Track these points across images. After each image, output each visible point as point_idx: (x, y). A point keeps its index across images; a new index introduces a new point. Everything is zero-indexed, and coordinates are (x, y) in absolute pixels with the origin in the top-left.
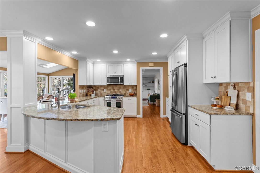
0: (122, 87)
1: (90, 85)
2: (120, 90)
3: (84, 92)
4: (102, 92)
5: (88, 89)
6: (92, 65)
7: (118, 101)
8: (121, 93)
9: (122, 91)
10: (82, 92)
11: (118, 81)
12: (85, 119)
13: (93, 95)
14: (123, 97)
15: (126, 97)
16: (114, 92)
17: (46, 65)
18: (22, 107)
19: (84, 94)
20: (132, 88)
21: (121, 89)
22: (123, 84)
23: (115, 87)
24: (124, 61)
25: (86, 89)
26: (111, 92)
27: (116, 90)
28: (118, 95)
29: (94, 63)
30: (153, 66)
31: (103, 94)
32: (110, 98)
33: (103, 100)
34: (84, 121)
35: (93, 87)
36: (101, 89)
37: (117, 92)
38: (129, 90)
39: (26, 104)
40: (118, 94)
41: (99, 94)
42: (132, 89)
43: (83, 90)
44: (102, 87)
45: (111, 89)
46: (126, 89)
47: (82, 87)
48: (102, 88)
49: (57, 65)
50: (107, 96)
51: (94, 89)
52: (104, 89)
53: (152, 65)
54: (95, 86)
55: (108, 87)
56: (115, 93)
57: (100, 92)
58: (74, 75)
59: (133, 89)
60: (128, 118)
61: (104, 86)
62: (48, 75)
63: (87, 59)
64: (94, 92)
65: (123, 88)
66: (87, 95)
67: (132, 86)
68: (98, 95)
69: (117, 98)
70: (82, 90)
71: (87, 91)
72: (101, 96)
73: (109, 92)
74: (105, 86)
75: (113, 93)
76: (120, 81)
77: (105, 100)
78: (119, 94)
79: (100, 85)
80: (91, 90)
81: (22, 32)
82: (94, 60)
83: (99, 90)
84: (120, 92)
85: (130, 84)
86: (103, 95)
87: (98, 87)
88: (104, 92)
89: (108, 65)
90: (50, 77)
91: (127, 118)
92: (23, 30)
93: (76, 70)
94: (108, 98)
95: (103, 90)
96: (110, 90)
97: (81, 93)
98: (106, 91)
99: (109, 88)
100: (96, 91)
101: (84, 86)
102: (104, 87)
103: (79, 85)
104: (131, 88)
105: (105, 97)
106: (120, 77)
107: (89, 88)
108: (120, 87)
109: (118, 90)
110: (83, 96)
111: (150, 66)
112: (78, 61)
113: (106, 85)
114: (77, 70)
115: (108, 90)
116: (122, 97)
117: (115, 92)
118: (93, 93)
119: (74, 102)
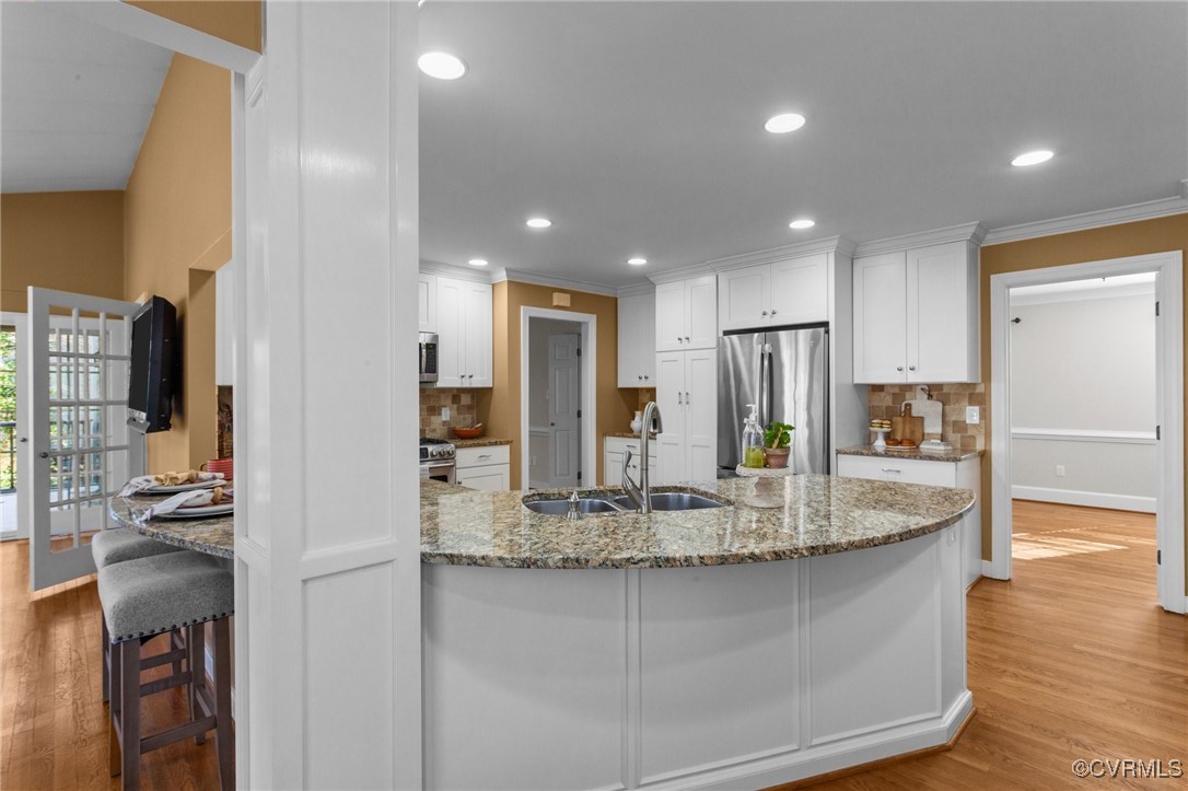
14: (456, 450)
20: (453, 403)
30: (569, 305)
38: (440, 414)
42: (455, 406)
46: (425, 407)
53: (564, 300)
59: (458, 409)
67: (455, 392)
85: (466, 384)
104: (449, 401)
111: (555, 304)
114: (203, 278)
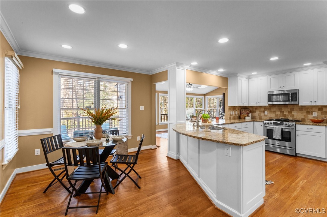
0: (296, 108)
1: (243, 105)
2: (293, 113)
3: (236, 114)
4: (262, 114)
5: (241, 110)
6: (247, 79)
7: (287, 129)
8: (295, 117)
9: (297, 115)
10: (233, 114)
11: (287, 100)
12: (207, 139)
13: (248, 118)
14: (296, 124)
15: (305, 124)
16: (282, 115)
17: (200, 86)
18: (175, 124)
19: (235, 117)
20: (319, 111)
21: (294, 111)
22: (299, 104)
23: (283, 109)
24: (298, 68)
25: (238, 110)
26: (276, 115)
27: (286, 113)
28: (287, 120)
29: (249, 78)
31: (264, 117)
32: (272, 124)
33: (261, 125)
34: (207, 140)
35: (249, 108)
36: (260, 111)
37: (287, 116)
38: (312, 114)
39: (178, 122)
40: (289, 118)
41: (257, 117)
43: (235, 112)
44: (261, 108)
45: (277, 111)
46: (305, 112)
47: (234, 108)
48: (263, 109)
49: (208, 86)
50: (267, 120)
51: (251, 111)
52: (265, 110)
54: (251, 107)
55: (271, 108)
56: (283, 118)
57: (259, 115)
58: (224, 94)
59: (321, 113)
60: (305, 159)
61: (265, 106)
62: (205, 95)
63: (238, 74)
64: (250, 115)
65: (300, 110)
66: (240, 118)
67: (320, 107)
68: (255, 119)
69: (284, 125)
70: (233, 112)
71: (240, 113)
72: (261, 120)
73: (273, 115)
74: (267, 107)
75: (280, 116)
76: (290, 99)
77: (264, 126)
78: (291, 118)
79: (258, 105)
80: (246, 112)
81: (175, 64)
82: (249, 74)
83: (258, 112)
84: (293, 116)
86: (263, 119)
87: (256, 108)
88: (265, 115)
89: (269, 77)
90: (206, 97)
91: (303, 159)
92: (175, 63)
93: (225, 88)
94: (268, 123)
95: (264, 112)
96: (275, 112)
97: (231, 115)
98: (268, 113)
99: (273, 109)
100: (252, 113)
101: (236, 107)
102: (265, 108)
103: (228, 105)
104: (317, 110)
105: (265, 121)
106: (290, 93)
107: (243, 109)
108: (294, 108)
109: (290, 112)
110: (234, 118)
112: (228, 78)
113: (267, 105)
114: (227, 89)
115: (271, 112)
116: (294, 123)
117: (284, 116)
118: (248, 116)
119: (207, 123)
